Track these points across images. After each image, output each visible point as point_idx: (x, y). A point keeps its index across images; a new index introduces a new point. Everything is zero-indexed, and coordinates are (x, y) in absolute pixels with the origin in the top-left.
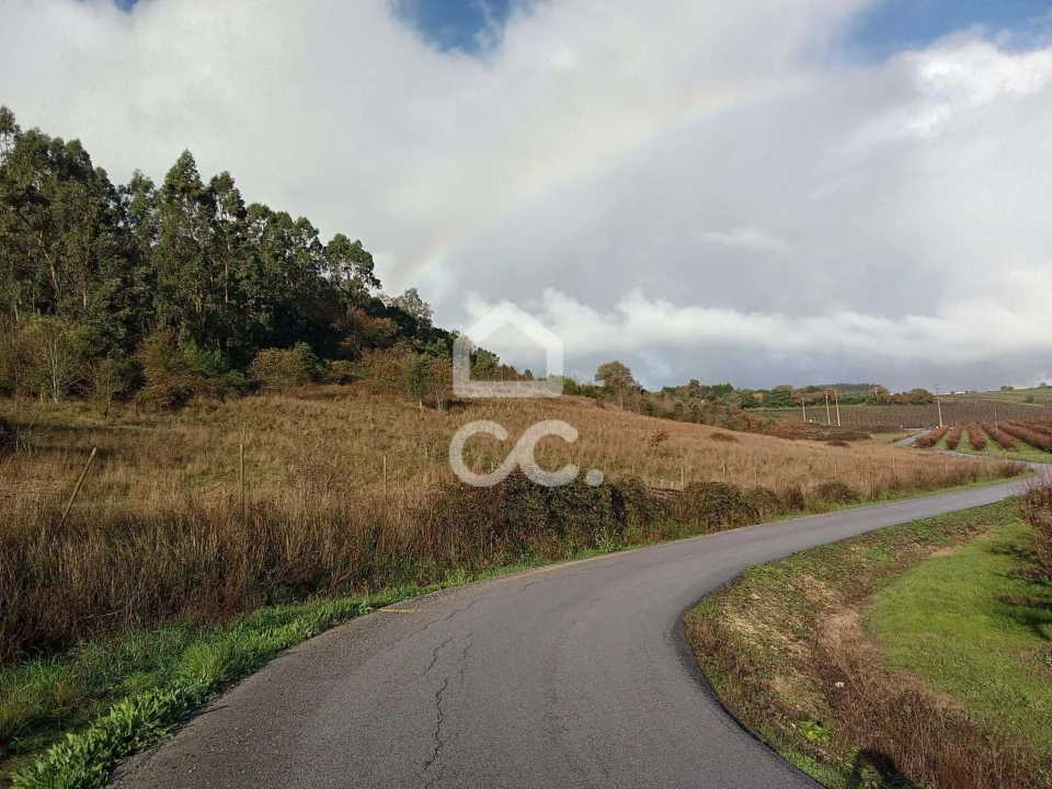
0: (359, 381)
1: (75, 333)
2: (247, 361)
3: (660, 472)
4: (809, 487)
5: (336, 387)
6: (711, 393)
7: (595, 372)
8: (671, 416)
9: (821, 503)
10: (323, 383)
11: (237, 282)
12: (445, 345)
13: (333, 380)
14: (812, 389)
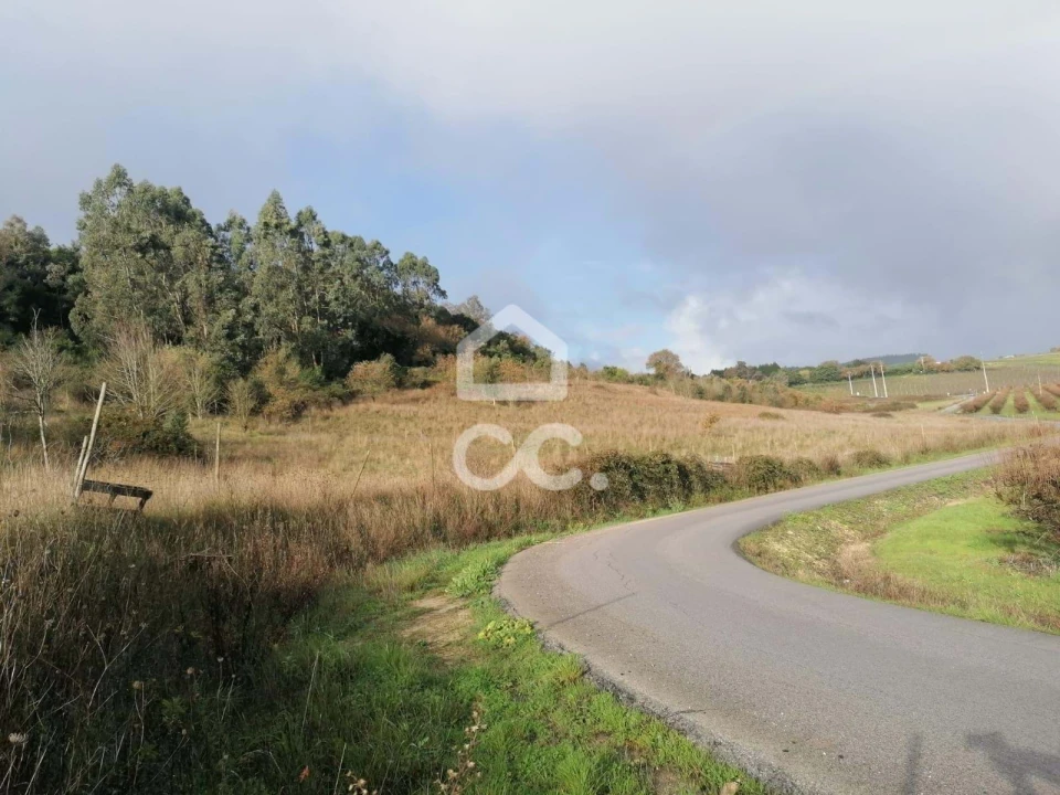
0: (437, 385)
1: (205, 360)
2: (344, 374)
3: (714, 450)
4: (844, 456)
5: (418, 392)
6: (758, 373)
7: (647, 360)
8: (721, 398)
9: (856, 468)
10: (407, 388)
11: (327, 304)
12: (507, 346)
13: (415, 385)
14: (858, 363)
